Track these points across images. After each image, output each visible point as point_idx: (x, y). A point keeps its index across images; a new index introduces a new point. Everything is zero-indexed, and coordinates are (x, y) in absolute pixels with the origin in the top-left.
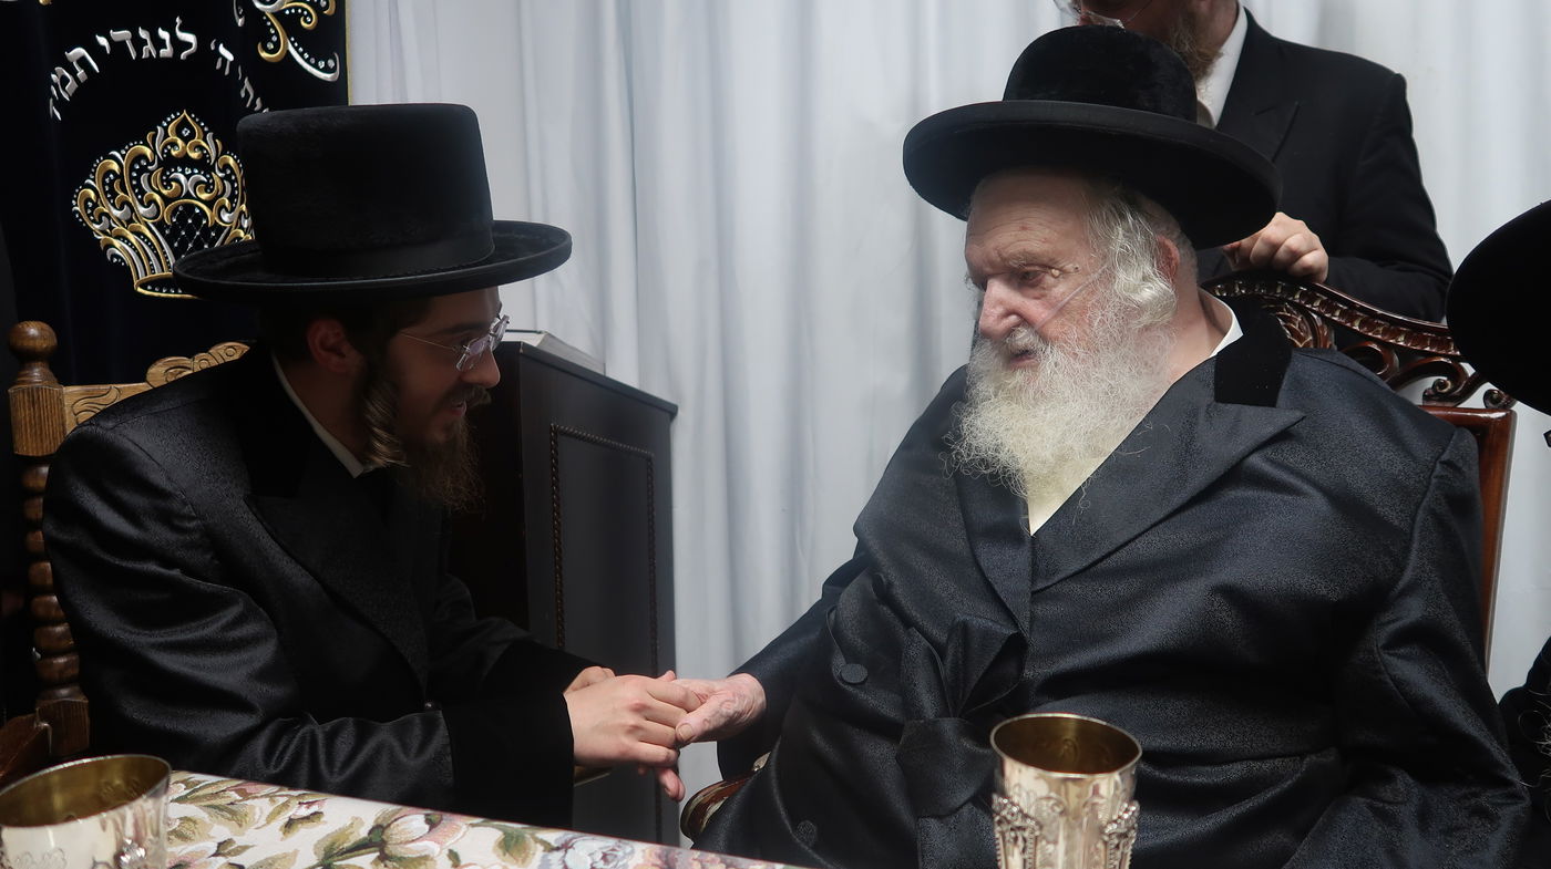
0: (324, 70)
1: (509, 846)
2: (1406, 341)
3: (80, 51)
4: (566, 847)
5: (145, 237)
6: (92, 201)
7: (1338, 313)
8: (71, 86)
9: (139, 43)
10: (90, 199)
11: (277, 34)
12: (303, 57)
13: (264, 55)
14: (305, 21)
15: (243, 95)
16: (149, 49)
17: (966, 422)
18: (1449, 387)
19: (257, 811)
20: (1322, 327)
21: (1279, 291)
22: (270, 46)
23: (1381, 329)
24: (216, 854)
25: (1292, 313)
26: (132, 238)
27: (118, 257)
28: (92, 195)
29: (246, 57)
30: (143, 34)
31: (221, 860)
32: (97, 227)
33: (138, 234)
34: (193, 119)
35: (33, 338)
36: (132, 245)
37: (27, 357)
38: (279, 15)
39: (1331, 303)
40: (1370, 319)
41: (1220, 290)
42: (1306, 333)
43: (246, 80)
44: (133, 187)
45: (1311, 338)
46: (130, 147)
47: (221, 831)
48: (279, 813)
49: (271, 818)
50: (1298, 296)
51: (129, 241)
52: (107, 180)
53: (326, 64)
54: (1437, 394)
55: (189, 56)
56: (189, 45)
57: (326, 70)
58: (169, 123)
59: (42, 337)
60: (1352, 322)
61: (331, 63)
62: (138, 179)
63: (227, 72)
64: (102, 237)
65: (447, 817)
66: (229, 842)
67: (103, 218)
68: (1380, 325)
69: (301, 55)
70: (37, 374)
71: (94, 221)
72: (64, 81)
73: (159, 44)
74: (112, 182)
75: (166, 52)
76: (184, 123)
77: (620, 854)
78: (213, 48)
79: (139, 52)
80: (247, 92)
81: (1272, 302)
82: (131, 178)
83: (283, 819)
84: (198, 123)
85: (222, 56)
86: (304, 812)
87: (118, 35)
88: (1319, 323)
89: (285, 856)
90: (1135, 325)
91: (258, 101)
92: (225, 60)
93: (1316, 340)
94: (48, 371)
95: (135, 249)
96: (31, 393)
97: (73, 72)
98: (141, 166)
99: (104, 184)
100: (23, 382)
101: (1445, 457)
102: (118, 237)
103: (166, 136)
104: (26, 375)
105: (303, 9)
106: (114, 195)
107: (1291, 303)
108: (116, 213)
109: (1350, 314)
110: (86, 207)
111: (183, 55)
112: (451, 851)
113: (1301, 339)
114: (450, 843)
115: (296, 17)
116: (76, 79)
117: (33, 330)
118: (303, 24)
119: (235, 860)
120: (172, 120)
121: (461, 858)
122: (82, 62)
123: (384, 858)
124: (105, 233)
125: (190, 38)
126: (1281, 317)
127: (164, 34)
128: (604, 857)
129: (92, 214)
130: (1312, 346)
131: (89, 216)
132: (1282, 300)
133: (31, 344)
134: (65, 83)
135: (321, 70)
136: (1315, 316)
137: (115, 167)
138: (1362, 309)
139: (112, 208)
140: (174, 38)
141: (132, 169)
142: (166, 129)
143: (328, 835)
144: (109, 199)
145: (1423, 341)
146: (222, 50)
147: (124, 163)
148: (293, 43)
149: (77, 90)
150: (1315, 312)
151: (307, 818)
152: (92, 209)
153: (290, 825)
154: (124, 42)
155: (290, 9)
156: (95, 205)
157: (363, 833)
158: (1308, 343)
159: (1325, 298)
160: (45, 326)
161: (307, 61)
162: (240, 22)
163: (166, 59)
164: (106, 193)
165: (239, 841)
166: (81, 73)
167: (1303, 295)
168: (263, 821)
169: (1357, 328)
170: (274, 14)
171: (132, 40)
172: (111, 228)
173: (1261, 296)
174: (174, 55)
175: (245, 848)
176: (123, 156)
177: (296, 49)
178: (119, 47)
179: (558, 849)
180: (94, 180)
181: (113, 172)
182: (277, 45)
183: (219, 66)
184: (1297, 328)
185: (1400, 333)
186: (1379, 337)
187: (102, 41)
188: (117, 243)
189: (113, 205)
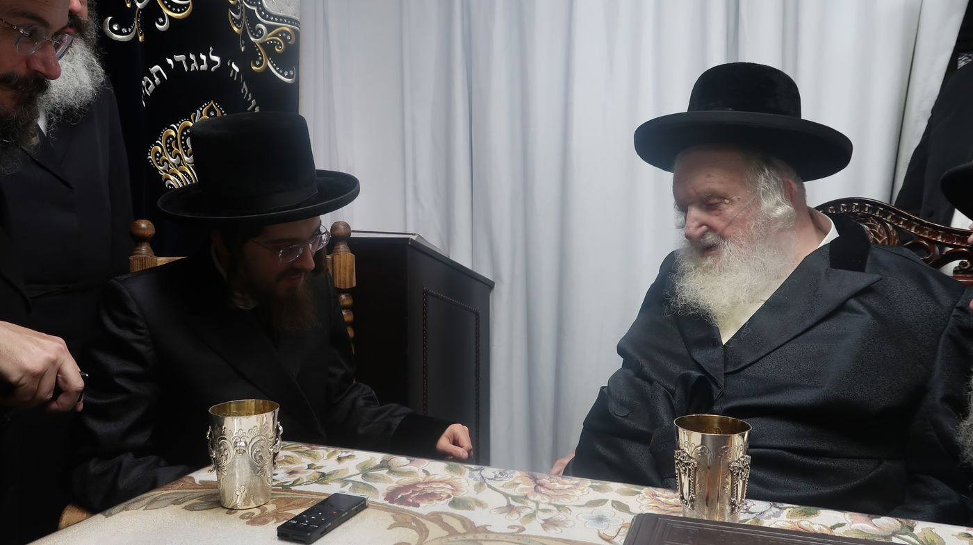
0: (286, 77)
1: (450, 469)
2: (942, 239)
3: (157, 67)
4: (481, 470)
5: (187, 174)
6: (159, 153)
7: (902, 223)
8: (152, 87)
9: (189, 62)
10: (158, 152)
11: (262, 56)
12: (275, 69)
13: (254, 68)
14: (278, 48)
15: (242, 92)
16: (194, 65)
17: (679, 285)
18: (969, 266)
19: (321, 454)
20: (893, 231)
21: (867, 210)
22: (258, 63)
23: (927, 232)
24: (309, 468)
25: (875, 223)
26: (180, 175)
27: (172, 185)
28: (160, 150)
29: (245, 69)
30: (192, 57)
31: (312, 471)
32: (161, 168)
33: (184, 172)
34: (217, 106)
35: (144, 229)
36: (180, 179)
37: (139, 239)
38: (263, 44)
39: (897, 218)
40: (921, 226)
41: (831, 210)
42: (883, 234)
43: (244, 83)
44: (182, 145)
45: (886, 237)
46: (182, 122)
47: (307, 461)
48: (332, 455)
49: (329, 457)
50: (878, 213)
51: (178, 177)
52: (168, 141)
53: (289, 73)
54: (962, 270)
55: (216, 69)
56: (216, 63)
57: (288, 77)
58: (203, 108)
59: (148, 228)
60: (910, 228)
61: (291, 73)
62: (185, 140)
63: (235, 79)
64: (164, 174)
65: (416, 459)
66: (312, 464)
67: (165, 163)
68: (927, 230)
69: (275, 68)
70: (144, 250)
71: (160, 165)
72: (148, 84)
73: (200, 62)
74: (171, 142)
75: (204, 67)
76: (211, 109)
77: (508, 472)
78: (229, 64)
79: (189, 67)
80: (244, 89)
81: (861, 216)
82: (181, 140)
83: (335, 457)
84: (219, 108)
85: (234, 70)
86: (344, 455)
87: (178, 58)
88: (891, 228)
89: (343, 470)
90: (774, 228)
91: (250, 95)
92: (235, 71)
93: (889, 239)
94: (150, 248)
95: (181, 181)
96: (141, 260)
97: (153, 80)
98: (187, 133)
99: (166, 143)
100: (137, 254)
101: (959, 304)
102: (172, 174)
103: (202, 115)
104: (138, 250)
105: (277, 41)
106: (172, 149)
107: (874, 217)
108: (172, 160)
109: (909, 223)
110: (156, 156)
111: (213, 69)
112: (423, 470)
113: (880, 238)
114: (422, 467)
115: (272, 46)
116: (154, 83)
117: (144, 224)
118: (277, 50)
119: (318, 471)
120: (205, 106)
121: (430, 472)
122: (158, 73)
123: (391, 471)
124: (165, 171)
125: (216, 59)
126: (867, 225)
127: (203, 57)
128: (500, 473)
129: (159, 161)
130: (887, 243)
131: (157, 161)
132: (868, 216)
133: (142, 232)
134: (149, 86)
135: (285, 77)
136: (888, 225)
137: (173, 133)
138: (916, 220)
139: (170, 157)
140: (208, 58)
141: (182, 135)
142: (201, 111)
143: (360, 464)
144: (169, 152)
145: (952, 238)
146: (234, 66)
147: (178, 131)
148: (270, 61)
149: (154, 90)
150: (888, 222)
151: (348, 457)
152: (159, 158)
153: (339, 459)
154: (181, 62)
155: (269, 41)
156: (161, 155)
157: (378, 462)
158: (884, 240)
159: (894, 214)
160: (150, 223)
161: (278, 71)
162: (243, 49)
163: (204, 71)
164: (167, 148)
165: (317, 464)
166: (157, 80)
167: (881, 212)
168: (325, 457)
169: (913, 231)
170: (261, 44)
171: (186, 61)
172: (169, 169)
173: (856, 213)
174: (208, 68)
175: (321, 467)
176: (178, 127)
177: (272, 64)
178: (178, 64)
179: (476, 470)
180: (161, 141)
181: (172, 136)
182: (261, 62)
183: (231, 75)
184: (877, 231)
185: (939, 234)
186: (926, 236)
187: (170, 61)
188: (172, 178)
189: (171, 155)
